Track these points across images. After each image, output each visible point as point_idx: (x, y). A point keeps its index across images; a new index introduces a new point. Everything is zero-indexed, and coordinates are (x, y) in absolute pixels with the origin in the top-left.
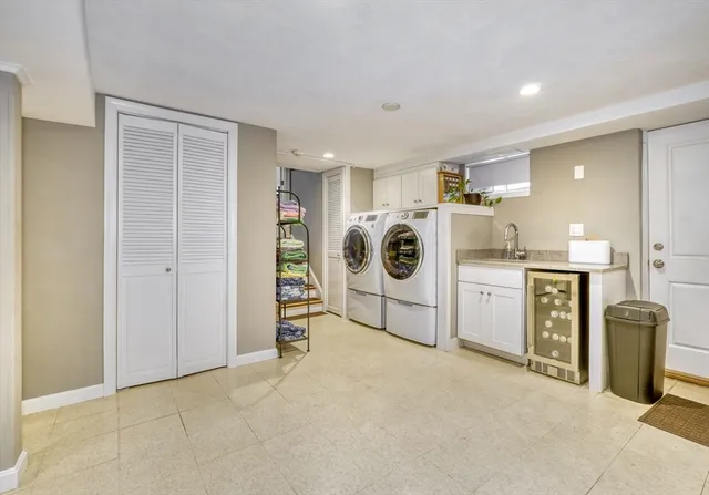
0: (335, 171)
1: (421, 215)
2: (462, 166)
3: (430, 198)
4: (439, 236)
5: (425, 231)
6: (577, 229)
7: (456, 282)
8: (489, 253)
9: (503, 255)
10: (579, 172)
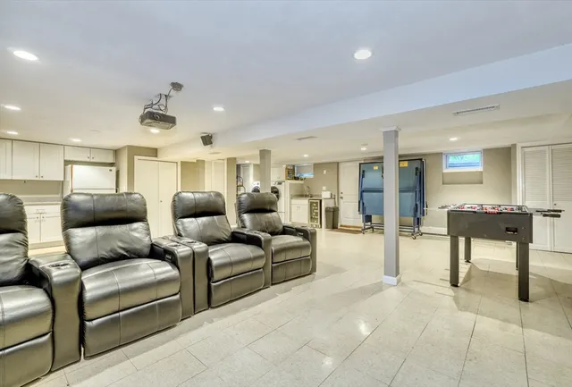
0: (248, 165)
1: (280, 183)
2: (294, 166)
3: (283, 178)
4: (285, 190)
5: (281, 188)
6: (324, 188)
7: (291, 204)
8: (302, 196)
9: (306, 196)
10: (325, 172)
